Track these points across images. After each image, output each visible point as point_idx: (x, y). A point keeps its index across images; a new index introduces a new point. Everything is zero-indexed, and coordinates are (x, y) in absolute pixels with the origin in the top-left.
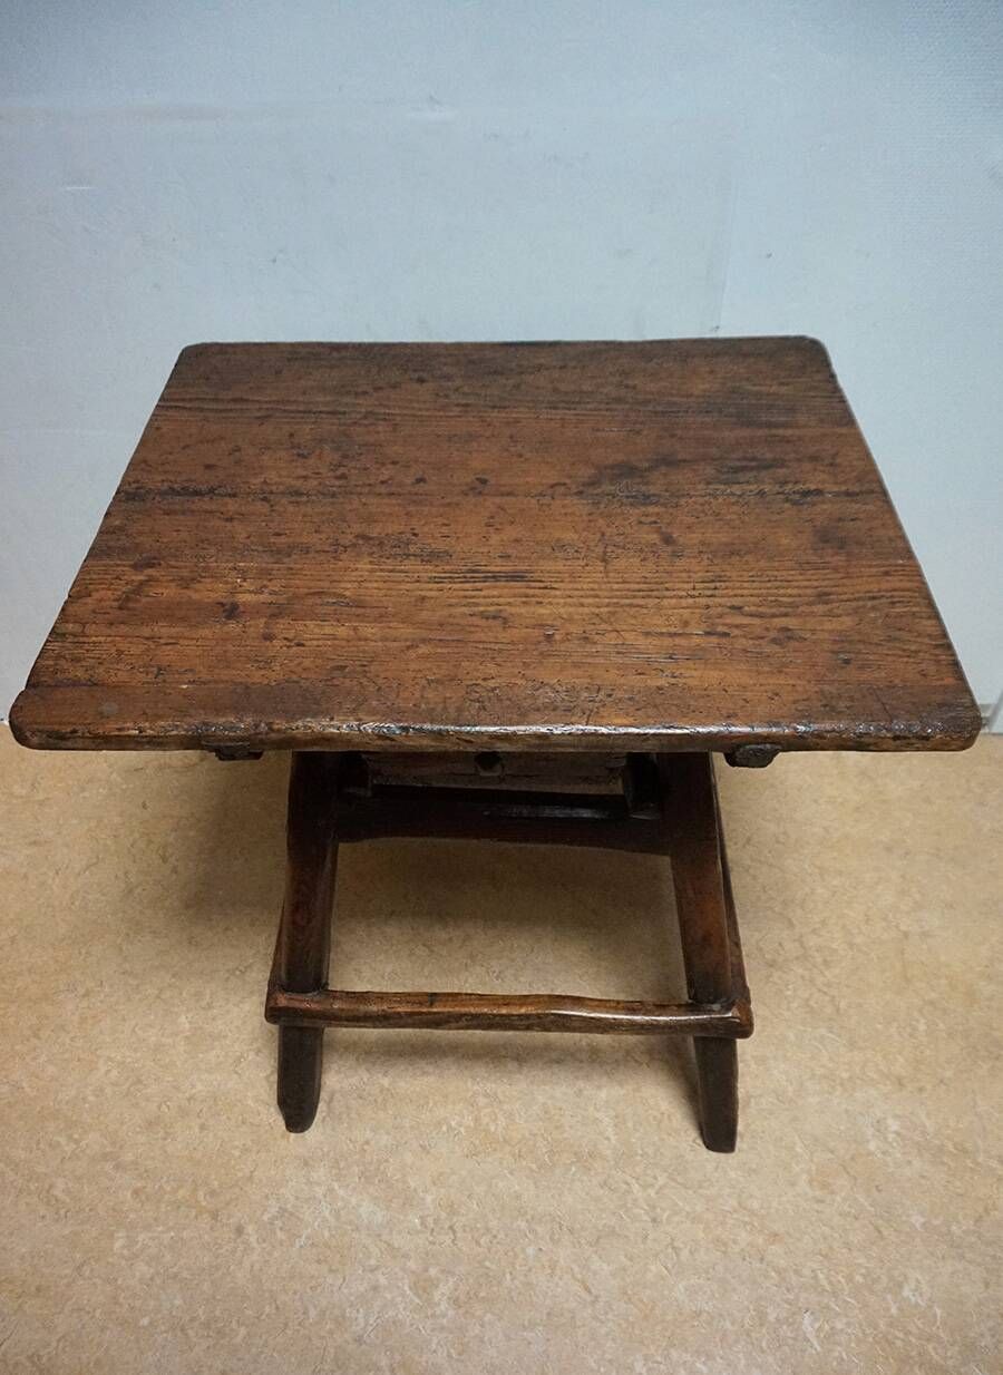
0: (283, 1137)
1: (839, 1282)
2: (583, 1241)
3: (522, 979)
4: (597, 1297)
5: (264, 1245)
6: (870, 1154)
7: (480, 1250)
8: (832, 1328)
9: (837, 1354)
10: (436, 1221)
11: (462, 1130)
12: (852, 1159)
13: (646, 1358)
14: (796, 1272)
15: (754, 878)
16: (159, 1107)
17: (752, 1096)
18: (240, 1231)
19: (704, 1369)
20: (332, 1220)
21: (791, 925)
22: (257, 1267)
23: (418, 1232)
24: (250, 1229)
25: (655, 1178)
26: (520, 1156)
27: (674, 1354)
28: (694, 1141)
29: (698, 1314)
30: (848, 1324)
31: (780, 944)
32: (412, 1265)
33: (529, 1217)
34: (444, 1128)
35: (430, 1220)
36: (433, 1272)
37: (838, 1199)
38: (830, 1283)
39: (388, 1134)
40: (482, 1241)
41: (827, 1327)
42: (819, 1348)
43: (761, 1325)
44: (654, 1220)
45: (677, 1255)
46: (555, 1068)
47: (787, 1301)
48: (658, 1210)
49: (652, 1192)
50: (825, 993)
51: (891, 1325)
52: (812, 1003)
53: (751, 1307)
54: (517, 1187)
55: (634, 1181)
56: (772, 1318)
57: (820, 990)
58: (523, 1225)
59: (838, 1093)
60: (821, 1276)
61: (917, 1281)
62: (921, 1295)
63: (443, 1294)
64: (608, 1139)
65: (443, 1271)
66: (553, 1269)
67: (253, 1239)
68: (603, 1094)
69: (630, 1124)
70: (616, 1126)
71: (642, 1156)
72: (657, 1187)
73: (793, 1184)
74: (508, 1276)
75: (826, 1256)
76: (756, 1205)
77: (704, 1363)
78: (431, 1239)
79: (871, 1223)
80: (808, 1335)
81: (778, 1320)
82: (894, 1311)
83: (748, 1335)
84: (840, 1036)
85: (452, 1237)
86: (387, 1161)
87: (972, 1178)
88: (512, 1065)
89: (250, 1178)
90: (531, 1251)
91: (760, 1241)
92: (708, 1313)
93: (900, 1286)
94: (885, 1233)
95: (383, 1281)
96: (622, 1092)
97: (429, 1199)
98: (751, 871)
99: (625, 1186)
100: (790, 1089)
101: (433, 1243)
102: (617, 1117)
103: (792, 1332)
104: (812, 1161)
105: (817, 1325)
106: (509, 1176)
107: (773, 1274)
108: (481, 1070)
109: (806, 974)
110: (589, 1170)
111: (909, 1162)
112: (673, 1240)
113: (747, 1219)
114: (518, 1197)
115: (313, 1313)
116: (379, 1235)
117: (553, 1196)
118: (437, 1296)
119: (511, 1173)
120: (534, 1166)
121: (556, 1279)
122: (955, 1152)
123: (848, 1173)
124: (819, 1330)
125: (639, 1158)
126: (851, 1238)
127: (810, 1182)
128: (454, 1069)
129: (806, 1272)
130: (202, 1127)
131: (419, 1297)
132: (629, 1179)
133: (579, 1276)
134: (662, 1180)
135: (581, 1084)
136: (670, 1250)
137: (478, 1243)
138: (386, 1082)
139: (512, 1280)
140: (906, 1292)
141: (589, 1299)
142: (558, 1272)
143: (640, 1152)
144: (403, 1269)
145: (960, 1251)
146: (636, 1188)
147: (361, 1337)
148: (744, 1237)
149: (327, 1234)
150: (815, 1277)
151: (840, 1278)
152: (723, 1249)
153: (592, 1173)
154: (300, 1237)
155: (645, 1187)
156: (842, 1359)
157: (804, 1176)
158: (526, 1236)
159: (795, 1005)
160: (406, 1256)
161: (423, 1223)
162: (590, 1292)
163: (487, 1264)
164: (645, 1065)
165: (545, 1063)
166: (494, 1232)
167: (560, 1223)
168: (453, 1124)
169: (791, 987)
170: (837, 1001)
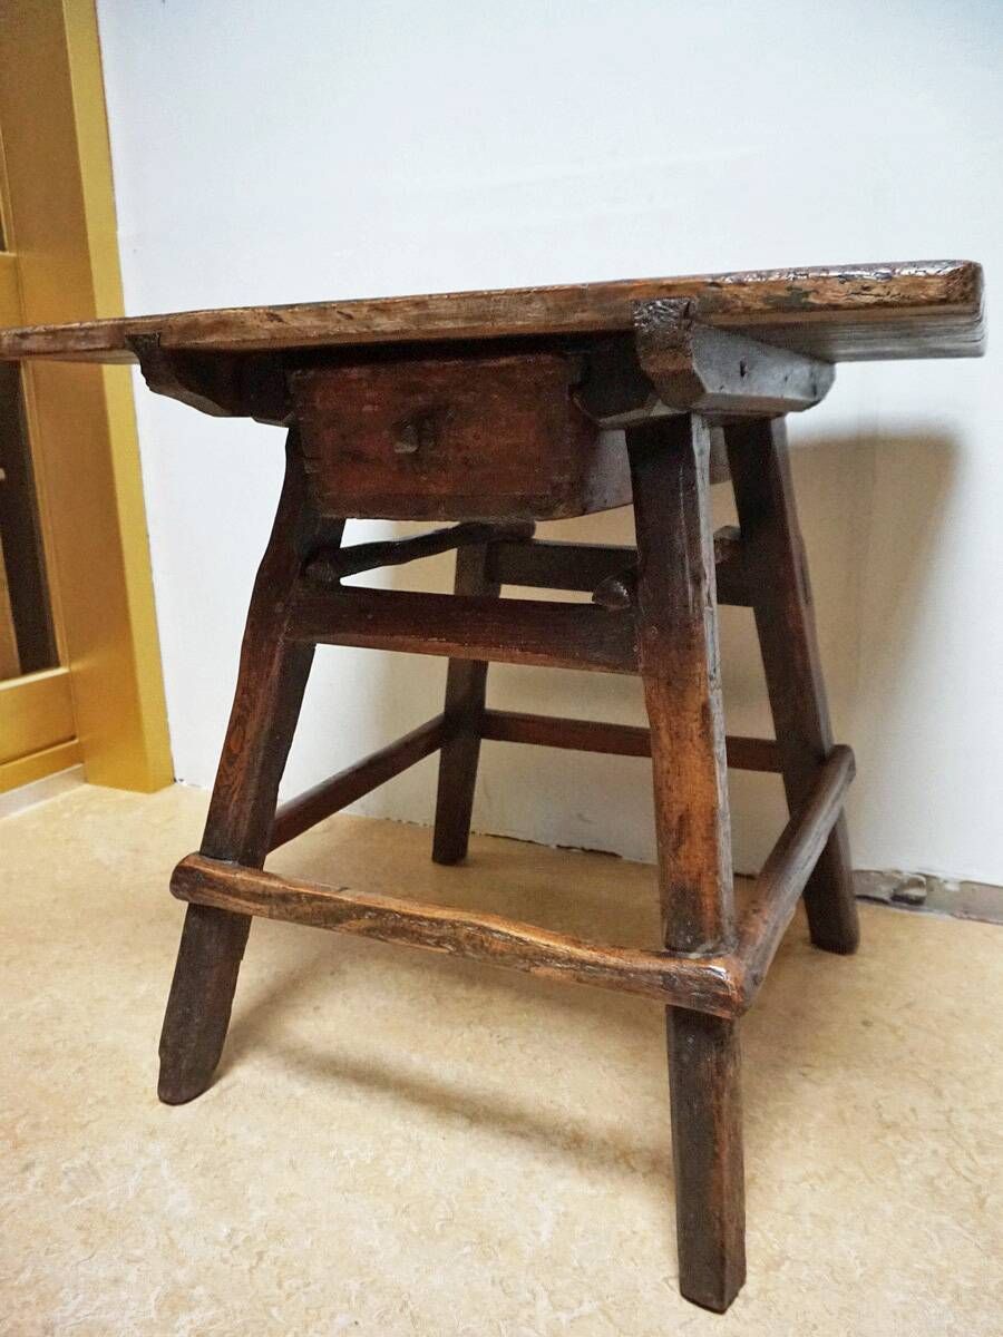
0: (151, 1102)
3: (529, 1051)
5: (39, 1190)
7: (277, 1291)
10: (248, 1239)
11: (352, 1163)
15: (902, 1039)
16: (55, 1043)
17: (788, 1258)
18: (27, 1167)
20: (131, 1194)
21: (939, 1093)
22: (10, 1208)
23: (216, 1242)
24: (38, 1171)
25: (581, 1303)
26: (404, 1211)
28: (666, 1280)
31: (913, 1110)
32: (181, 1275)
33: (368, 1280)
34: (332, 1154)
35: (242, 1236)
36: (200, 1290)
39: (264, 1137)
40: (286, 1285)
46: (515, 1140)
49: (564, 1317)
50: (967, 1180)
52: (939, 1183)
54: (377, 1243)
55: (545, 1294)
57: (958, 1173)
58: (354, 1285)
59: (943, 1302)
63: (192, 1322)
64: (538, 1234)
65: (211, 1296)
67: (32, 1180)
68: (561, 1186)
69: (579, 1229)
70: (558, 1223)
71: (575, 1269)
72: (576, 1314)
78: (227, 1255)
84: (973, 1234)
85: (254, 1262)
86: (240, 1161)
88: (461, 1122)
89: (83, 1127)
95: (132, 1277)
96: (591, 1191)
97: (259, 1213)
98: (900, 1033)
99: (528, 1296)
100: (860, 1271)
101: (225, 1261)
102: (565, 1214)
106: (375, 1226)
108: (419, 1113)
109: (942, 1150)
110: (490, 1258)
114: (372, 1252)
115: (26, 1276)
116: (169, 1229)
117: (417, 1270)
118: (184, 1319)
119: (380, 1225)
120: (415, 1229)
125: (570, 1270)
128: (388, 1104)
130: (80, 1070)
131: (159, 1311)
132: (539, 1289)
134: (587, 1308)
135: (538, 1166)
137: (280, 1285)
138: (300, 1091)
143: (575, 1264)
144: (167, 1274)
146: (543, 1303)
147: (54, 1325)
149: (113, 1205)
153: (490, 1263)
154: (82, 1196)
155: (556, 1307)
158: (349, 1301)
159: (910, 1177)
160: (181, 1263)
161: (230, 1236)
163: (274, 1311)
164: (640, 1175)
165: (505, 1132)
166: (310, 1280)
167: (405, 1304)
168: (346, 1153)
169: (911, 1157)
170: (984, 1192)
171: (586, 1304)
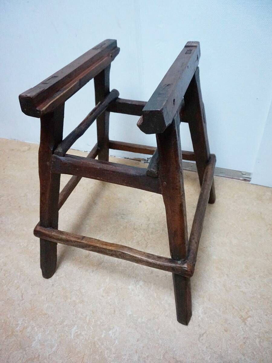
1: (92, 321)
2: (30, 284)
4: (23, 299)
6: (128, 289)
7: (4, 277)
8: (80, 333)
9: (76, 341)
12: (121, 288)
13: (24, 320)
14: (82, 314)
19: (36, 330)
25: (61, 274)
27: (31, 322)
29: (46, 314)
30: (86, 334)
31: (142, 224)
33: (22, 273)
34: (18, 245)
37: (109, 298)
38: (89, 320)
40: (6, 275)
41: (79, 332)
42: (72, 338)
43: (61, 324)
44: (53, 285)
45: (52, 296)
47: (73, 321)
48: (56, 283)
50: (146, 241)
51: (99, 340)
52: (140, 242)
53: (62, 318)
54: (25, 265)
56: (65, 323)
57: (145, 240)
58: (19, 274)
60: (88, 318)
61: (116, 330)
62: (115, 335)
66: (18, 288)
72: (60, 277)
73: (98, 289)
74: (6, 286)
75: (93, 312)
76: (83, 291)
77: (37, 328)
79: (114, 308)
80: (72, 332)
81: (66, 325)
82: (103, 336)
83: (55, 325)
87: (156, 307)
90: (16, 282)
91: (78, 301)
92: (49, 315)
93: (110, 329)
94: (116, 313)
103: (68, 330)
104: (109, 285)
105: (76, 331)
107: (75, 311)
109: (144, 234)
111: (139, 295)
112: (54, 292)
113: (78, 294)
114: (23, 267)
119: (26, 261)
120: (32, 261)
121: (17, 291)
122: (156, 297)
123: (117, 292)
124: (77, 332)
126: (105, 310)
127: (104, 290)
129: (84, 314)
133: (23, 292)
134: (62, 276)
136: (51, 294)
137: (5, 275)
139: (6, 287)
140: (110, 332)
141: (21, 298)
142: (18, 289)
145: (137, 327)
148: (74, 298)
150: (86, 318)
151: (93, 320)
152: (66, 299)
156: (77, 343)
157: (103, 288)
158: (18, 277)
159: (135, 241)
162: (22, 297)
163: (3, 281)
166: (11, 274)
167: (28, 277)
168: (21, 244)
169: (137, 236)
170: (148, 244)
171: (62, 274)
